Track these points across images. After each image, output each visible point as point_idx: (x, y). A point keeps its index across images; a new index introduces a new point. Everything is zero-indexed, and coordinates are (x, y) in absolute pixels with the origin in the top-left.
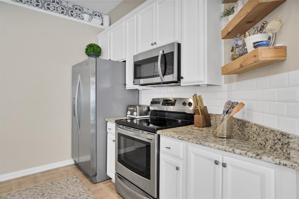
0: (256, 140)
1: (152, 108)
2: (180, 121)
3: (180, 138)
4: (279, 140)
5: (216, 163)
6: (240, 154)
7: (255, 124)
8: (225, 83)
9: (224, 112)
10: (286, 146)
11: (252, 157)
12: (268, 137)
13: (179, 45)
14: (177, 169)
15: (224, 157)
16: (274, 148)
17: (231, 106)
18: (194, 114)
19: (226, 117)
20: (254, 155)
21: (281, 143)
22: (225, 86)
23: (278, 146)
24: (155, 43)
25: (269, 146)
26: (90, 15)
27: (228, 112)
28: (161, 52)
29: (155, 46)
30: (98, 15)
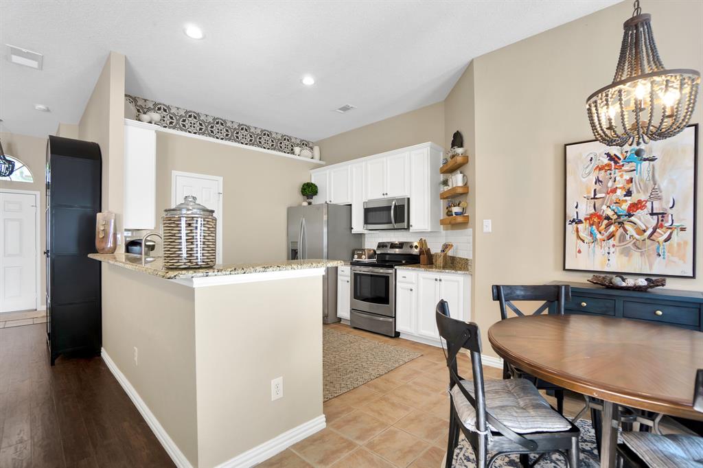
1: (378, 252)
2: (404, 262)
5: (436, 280)
8: (444, 230)
13: (409, 199)
14: (411, 290)
17: (446, 247)
18: (420, 255)
19: (442, 254)
22: (443, 232)
24: (386, 194)
26: (298, 145)
27: (443, 251)
28: (394, 203)
29: (385, 196)
30: (304, 144)
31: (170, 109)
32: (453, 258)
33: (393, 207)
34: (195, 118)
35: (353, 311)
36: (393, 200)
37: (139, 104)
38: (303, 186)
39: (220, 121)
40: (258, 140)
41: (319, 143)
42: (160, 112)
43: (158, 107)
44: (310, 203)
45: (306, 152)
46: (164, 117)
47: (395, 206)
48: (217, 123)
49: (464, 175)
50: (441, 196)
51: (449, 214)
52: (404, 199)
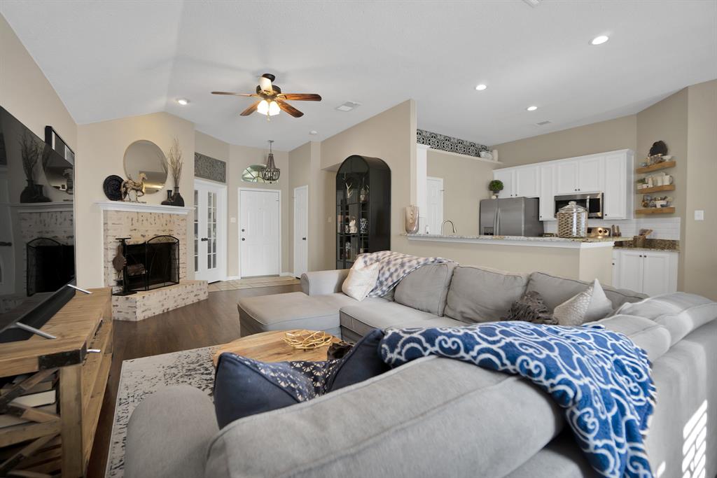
5: (641, 256)
8: (633, 218)
10: (675, 245)
13: (603, 194)
15: (645, 253)
17: (645, 231)
19: (642, 237)
21: (672, 244)
26: (481, 150)
27: (641, 235)
28: (588, 197)
29: (578, 191)
30: (484, 148)
32: (651, 241)
33: (588, 200)
36: (587, 195)
38: (491, 183)
40: (456, 148)
41: (497, 147)
44: (497, 197)
45: (489, 155)
47: (590, 199)
49: (671, 176)
50: (638, 192)
51: (646, 206)
52: (598, 194)
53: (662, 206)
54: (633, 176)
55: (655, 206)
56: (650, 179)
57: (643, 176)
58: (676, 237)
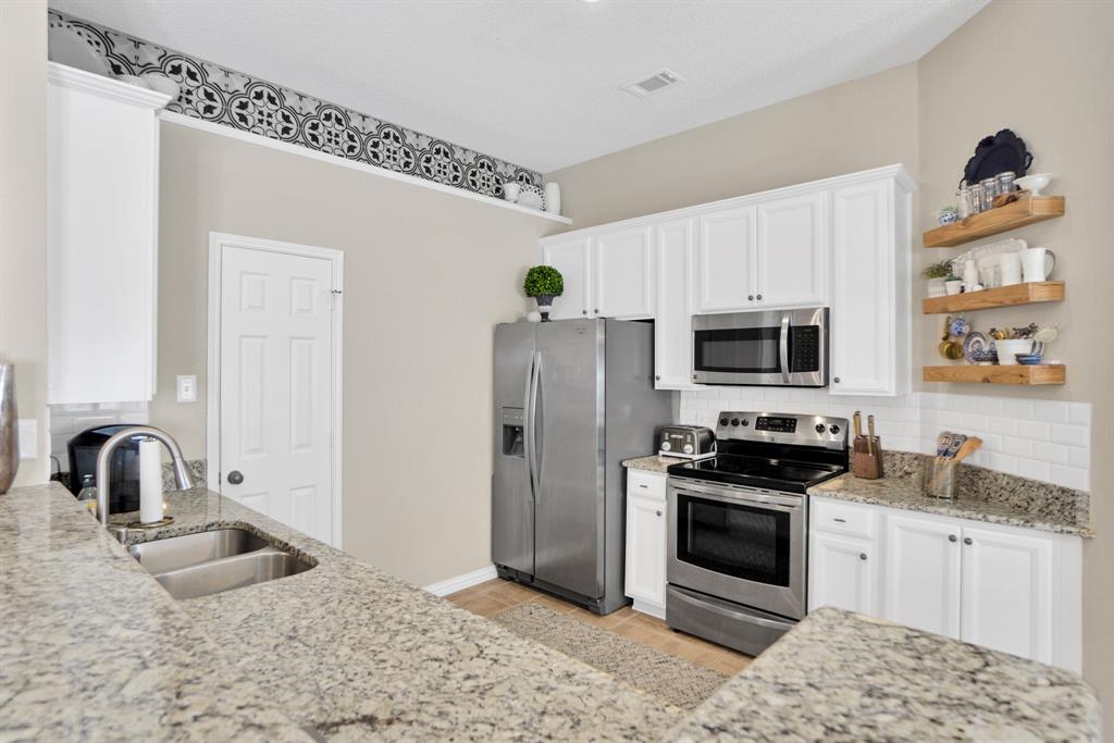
0: (1007, 499)
3: (869, 500)
4: (1057, 499)
5: (952, 539)
6: (998, 522)
7: (1004, 475)
8: (914, 390)
9: (939, 452)
10: (1069, 507)
11: (1018, 525)
12: (1033, 495)
13: (827, 311)
14: (863, 557)
15: (965, 529)
16: (1046, 511)
19: (949, 462)
20: (1022, 522)
21: (1059, 503)
23: (1055, 508)
25: (1037, 509)
26: (510, 179)
27: (949, 453)
28: (785, 321)
29: (756, 302)
30: (525, 178)
31: (205, 73)
33: (784, 332)
34: (272, 100)
35: (674, 591)
36: (780, 314)
37: (116, 51)
38: (530, 274)
39: (334, 113)
40: (423, 164)
41: (556, 176)
42: (178, 78)
43: (171, 64)
44: (545, 316)
45: (531, 195)
46: (189, 92)
47: (790, 329)
48: (328, 117)
49: (1048, 252)
50: (930, 307)
51: (953, 353)
52: (811, 312)
53: (1021, 359)
54: (909, 256)
55: (995, 359)
56: (970, 264)
57: (941, 255)
58: (1078, 479)
